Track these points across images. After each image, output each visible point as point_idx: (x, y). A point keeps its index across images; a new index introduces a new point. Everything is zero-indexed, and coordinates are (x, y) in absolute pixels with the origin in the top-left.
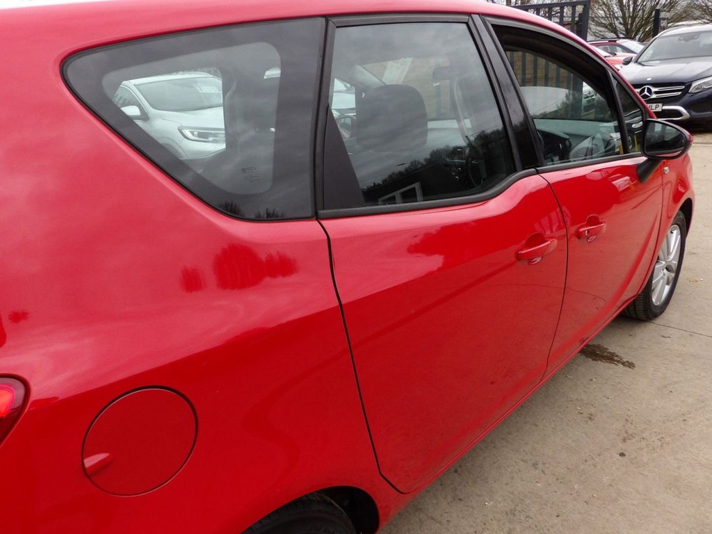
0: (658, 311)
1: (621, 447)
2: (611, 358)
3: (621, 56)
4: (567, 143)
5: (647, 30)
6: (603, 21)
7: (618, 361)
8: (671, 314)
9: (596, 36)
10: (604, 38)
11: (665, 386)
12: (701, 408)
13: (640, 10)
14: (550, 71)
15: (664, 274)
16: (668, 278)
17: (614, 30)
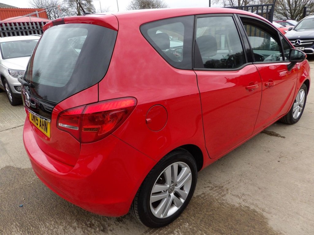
0: (295, 121)
1: (278, 159)
2: (277, 135)
3: (288, 27)
4: (263, 58)
5: (301, 15)
6: (281, 12)
7: (279, 136)
8: (300, 123)
9: (277, 18)
10: (281, 19)
11: (296, 144)
12: (308, 150)
13: (298, 7)
14: (257, 33)
15: (298, 107)
16: (300, 109)
17: (286, 15)
